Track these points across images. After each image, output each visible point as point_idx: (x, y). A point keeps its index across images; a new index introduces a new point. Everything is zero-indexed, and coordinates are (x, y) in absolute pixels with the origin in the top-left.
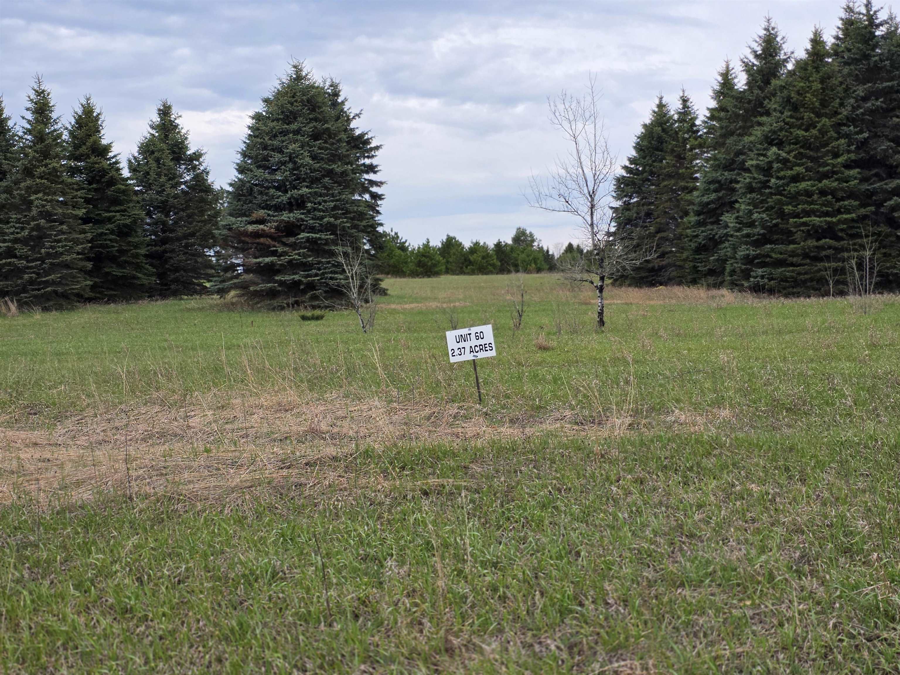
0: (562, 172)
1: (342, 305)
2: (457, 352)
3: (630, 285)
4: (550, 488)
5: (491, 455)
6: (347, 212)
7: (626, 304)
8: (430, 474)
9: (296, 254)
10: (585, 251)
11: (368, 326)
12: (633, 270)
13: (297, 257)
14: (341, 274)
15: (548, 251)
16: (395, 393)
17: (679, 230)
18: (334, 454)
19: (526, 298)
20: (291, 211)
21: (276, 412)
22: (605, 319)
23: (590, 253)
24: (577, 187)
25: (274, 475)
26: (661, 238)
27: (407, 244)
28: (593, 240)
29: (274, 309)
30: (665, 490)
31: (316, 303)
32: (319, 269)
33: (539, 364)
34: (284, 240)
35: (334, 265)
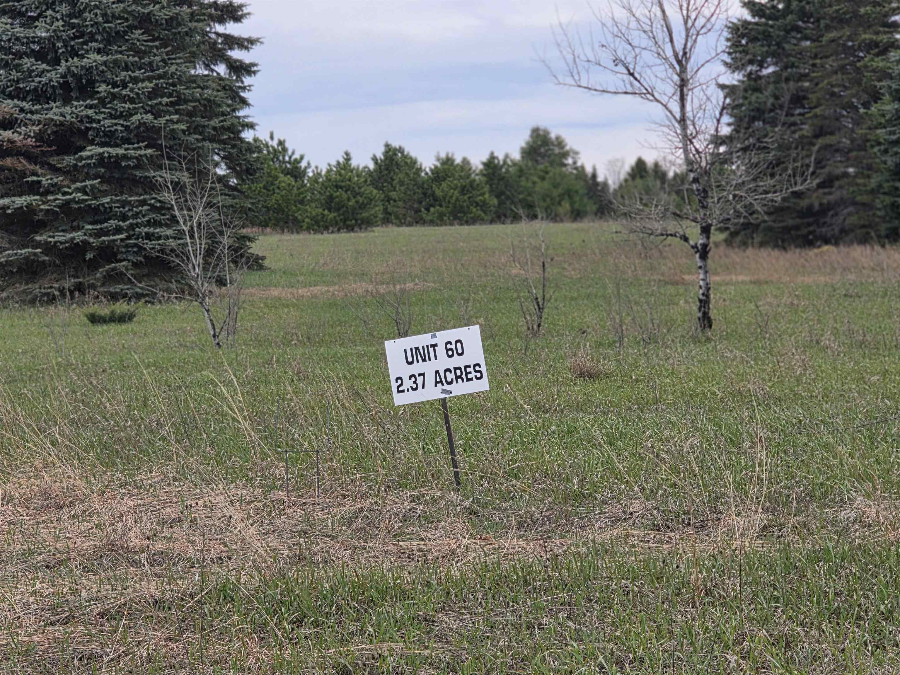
0: (621, 14)
1: (169, 291)
2: (408, 383)
3: (762, 245)
4: (601, 659)
5: (480, 595)
6: (180, 100)
7: (757, 283)
8: (353, 634)
9: (77, 190)
10: (671, 174)
11: (224, 334)
12: (769, 214)
13: (79, 196)
14: (168, 226)
15: (594, 176)
16: (280, 470)
17: (860, 131)
18: (158, 595)
19: (552, 271)
20: (67, 101)
21: (39, 510)
22: (713, 313)
23: (680, 178)
24: (651, 43)
25: (36, 638)
26: (826, 147)
27: (303, 164)
28: (686, 151)
29: (33, 302)
30: (835, 660)
31: (117, 288)
32: (124, 218)
33: (579, 407)
34: (53, 160)
35: (153, 208)
